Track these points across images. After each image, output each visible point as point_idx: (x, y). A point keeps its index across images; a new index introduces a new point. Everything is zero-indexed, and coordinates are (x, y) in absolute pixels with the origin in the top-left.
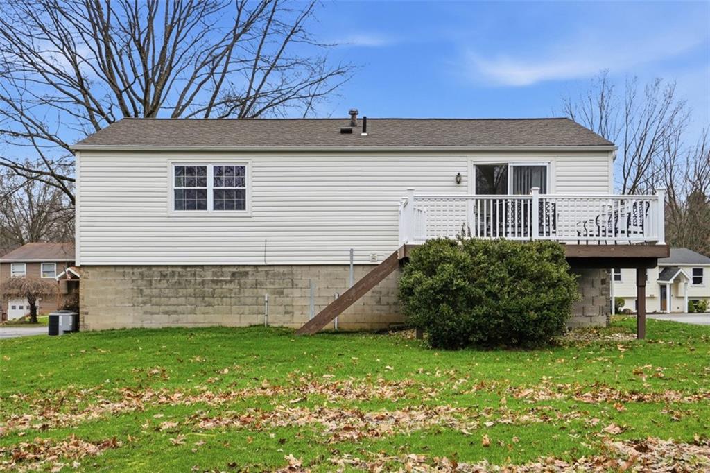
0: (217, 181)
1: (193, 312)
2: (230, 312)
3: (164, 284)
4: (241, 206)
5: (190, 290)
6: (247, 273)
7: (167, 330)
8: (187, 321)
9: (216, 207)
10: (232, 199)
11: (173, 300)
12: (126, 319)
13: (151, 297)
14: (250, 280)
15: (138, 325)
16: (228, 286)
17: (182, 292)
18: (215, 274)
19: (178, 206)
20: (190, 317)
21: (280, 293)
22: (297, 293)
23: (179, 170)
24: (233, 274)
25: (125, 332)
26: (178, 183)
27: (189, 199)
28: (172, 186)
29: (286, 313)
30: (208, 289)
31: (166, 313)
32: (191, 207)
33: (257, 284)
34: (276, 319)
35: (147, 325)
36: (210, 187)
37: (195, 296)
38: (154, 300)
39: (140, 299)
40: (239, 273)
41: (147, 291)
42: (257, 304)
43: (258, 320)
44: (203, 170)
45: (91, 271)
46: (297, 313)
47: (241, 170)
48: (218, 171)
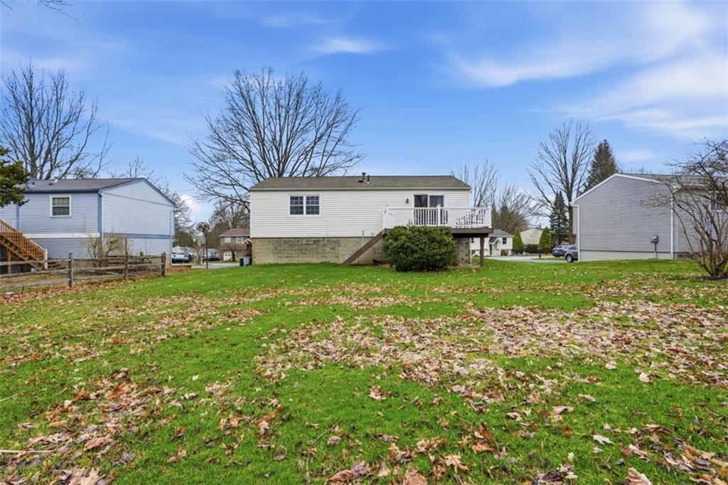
0: (307, 203)
1: (298, 257)
2: (313, 257)
3: (286, 246)
4: (317, 213)
5: (296, 248)
6: (319, 241)
7: (287, 264)
8: (296, 260)
9: (308, 213)
10: (314, 210)
11: (290, 252)
12: (271, 259)
13: (281, 250)
14: (321, 243)
15: (275, 262)
16: (311, 246)
17: (293, 248)
18: (306, 241)
19: (292, 213)
20: (297, 259)
21: (334, 249)
22: (340, 249)
23: (292, 198)
24: (314, 241)
25: (270, 265)
26: (291, 203)
27: (296, 210)
28: (289, 205)
29: (336, 257)
30: (304, 247)
31: (287, 257)
32: (297, 213)
33: (324, 245)
34: (332, 260)
35: (279, 262)
36: (305, 205)
37: (298, 250)
38: (282, 252)
39: (276, 251)
40: (317, 241)
41: (279, 248)
42: (324, 253)
43: (324, 260)
44: (302, 198)
45: (256, 240)
46: (341, 257)
47: (317, 198)
48: (308, 198)
